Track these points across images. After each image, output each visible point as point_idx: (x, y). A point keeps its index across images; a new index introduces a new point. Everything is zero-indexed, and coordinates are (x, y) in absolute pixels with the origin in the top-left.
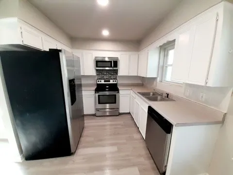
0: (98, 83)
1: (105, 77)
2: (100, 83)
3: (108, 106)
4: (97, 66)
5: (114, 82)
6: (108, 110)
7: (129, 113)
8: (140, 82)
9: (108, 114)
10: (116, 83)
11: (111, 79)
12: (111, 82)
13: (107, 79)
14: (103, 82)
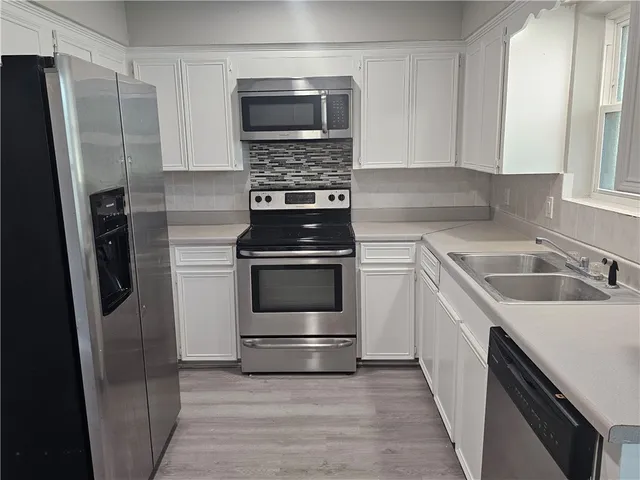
0: (256, 206)
1: (291, 180)
2: (263, 206)
3: (312, 322)
4: (247, 126)
5: (337, 205)
6: (313, 343)
7: (414, 365)
8: (475, 199)
9: (314, 364)
10: (345, 205)
11: (322, 188)
12: (322, 201)
13: (299, 186)
14: (278, 202)
